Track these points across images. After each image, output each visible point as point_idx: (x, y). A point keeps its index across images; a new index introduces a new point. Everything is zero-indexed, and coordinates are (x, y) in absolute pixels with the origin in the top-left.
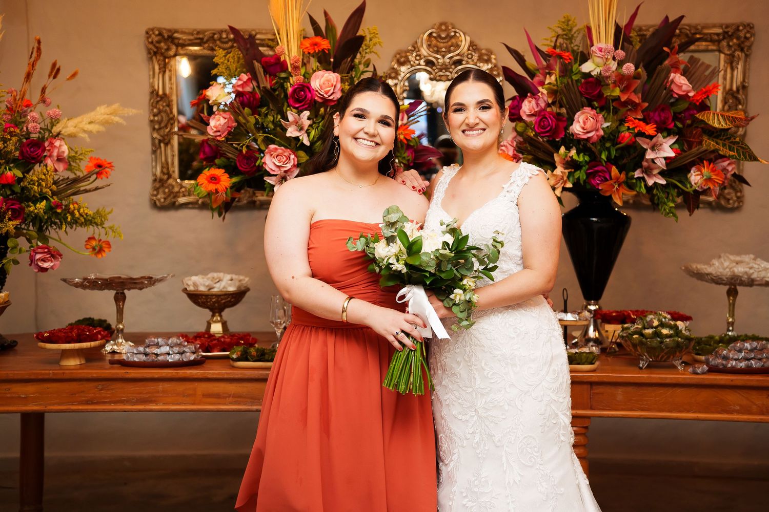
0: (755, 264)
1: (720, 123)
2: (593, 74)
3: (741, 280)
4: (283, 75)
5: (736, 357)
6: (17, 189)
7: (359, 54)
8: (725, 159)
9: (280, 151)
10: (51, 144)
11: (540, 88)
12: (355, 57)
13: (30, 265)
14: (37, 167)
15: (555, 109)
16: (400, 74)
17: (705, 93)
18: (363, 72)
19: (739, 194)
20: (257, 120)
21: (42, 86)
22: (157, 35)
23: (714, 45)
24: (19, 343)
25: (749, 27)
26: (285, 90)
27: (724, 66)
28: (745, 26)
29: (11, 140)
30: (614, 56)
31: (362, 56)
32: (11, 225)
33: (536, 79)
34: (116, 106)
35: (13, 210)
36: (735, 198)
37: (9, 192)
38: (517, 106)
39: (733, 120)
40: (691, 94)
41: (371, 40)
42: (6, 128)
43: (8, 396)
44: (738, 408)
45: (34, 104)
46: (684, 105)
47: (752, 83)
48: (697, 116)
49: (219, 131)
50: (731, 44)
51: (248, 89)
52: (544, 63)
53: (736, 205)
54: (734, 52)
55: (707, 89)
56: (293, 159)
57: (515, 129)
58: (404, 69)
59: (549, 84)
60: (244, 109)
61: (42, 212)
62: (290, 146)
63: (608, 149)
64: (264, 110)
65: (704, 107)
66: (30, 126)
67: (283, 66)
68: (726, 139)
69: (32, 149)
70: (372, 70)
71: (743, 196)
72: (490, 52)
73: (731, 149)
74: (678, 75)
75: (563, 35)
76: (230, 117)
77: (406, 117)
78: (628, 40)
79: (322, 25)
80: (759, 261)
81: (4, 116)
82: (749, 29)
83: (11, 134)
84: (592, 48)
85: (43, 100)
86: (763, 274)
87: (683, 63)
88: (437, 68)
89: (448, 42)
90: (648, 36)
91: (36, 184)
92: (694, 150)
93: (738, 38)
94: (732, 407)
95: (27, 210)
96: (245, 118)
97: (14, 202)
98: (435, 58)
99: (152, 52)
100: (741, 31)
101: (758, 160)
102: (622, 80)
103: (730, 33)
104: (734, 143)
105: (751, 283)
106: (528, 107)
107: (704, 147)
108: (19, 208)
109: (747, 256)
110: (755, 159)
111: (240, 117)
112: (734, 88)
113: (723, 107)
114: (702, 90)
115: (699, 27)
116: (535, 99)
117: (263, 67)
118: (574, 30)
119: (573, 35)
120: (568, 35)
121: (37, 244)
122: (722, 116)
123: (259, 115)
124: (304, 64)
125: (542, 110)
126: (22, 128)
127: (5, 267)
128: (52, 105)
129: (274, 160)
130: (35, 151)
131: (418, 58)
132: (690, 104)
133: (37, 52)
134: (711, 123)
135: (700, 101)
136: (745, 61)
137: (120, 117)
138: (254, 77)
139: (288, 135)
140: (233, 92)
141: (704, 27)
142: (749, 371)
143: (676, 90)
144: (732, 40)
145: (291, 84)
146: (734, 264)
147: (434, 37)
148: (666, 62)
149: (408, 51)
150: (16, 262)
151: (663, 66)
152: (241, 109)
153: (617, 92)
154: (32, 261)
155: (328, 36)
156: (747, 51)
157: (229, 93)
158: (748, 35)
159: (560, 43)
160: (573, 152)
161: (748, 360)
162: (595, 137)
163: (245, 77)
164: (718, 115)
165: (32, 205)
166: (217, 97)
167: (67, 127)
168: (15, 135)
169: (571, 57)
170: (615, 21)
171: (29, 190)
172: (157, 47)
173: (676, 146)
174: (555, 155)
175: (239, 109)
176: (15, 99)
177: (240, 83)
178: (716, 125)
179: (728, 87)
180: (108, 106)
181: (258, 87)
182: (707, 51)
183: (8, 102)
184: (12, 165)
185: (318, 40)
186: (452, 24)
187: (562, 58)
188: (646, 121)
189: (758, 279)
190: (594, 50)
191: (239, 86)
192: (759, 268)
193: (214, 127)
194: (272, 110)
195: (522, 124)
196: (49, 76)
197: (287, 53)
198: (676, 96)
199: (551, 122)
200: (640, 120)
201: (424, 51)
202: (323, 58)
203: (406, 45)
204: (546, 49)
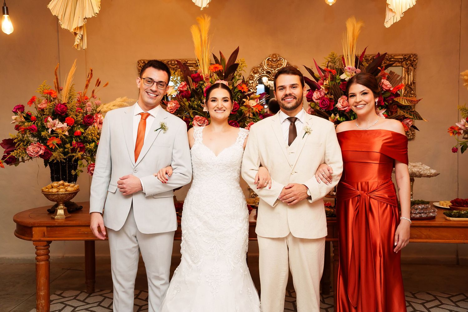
0: (422, 167)
1: (405, 103)
2: (346, 79)
3: (416, 175)
4: (201, 82)
5: (415, 212)
6: (82, 138)
7: (236, 72)
8: (408, 119)
9: (200, 118)
10: (97, 116)
11: (321, 86)
12: (234, 73)
13: (88, 172)
14: (90, 127)
15: (329, 96)
16: (255, 78)
17: (398, 88)
18: (238, 80)
19: (413, 132)
20: (189, 104)
21: (93, 90)
22: (142, 63)
23: (399, 63)
24: (83, 207)
25: (415, 55)
26: (202, 89)
27: (405, 73)
28: (413, 55)
29: (79, 115)
30: (355, 72)
31: (238, 72)
32: (79, 154)
33: (319, 82)
34: (125, 98)
35: (81, 148)
36: (411, 134)
37: (78, 139)
38: (311, 95)
39: (411, 101)
40: (391, 89)
41: (241, 64)
42: (77, 110)
43: (80, 233)
44: (416, 236)
45: (89, 98)
46: (388, 94)
47: (417, 81)
48: (394, 99)
49: (172, 109)
50: (407, 63)
51: (185, 89)
52: (323, 74)
53: (412, 138)
54: (409, 67)
55: (399, 86)
56: (207, 122)
57: (310, 105)
58: (256, 75)
59: (326, 84)
60: (183, 99)
61: (93, 148)
62: (205, 115)
64: (193, 99)
65: (398, 95)
66: (87, 109)
67: (201, 78)
68: (408, 110)
69: (88, 119)
70: (242, 79)
71: (415, 133)
73: (411, 115)
74: (385, 80)
75: (332, 61)
76: (177, 103)
77: (259, 100)
78: (361, 64)
79: (219, 58)
80: (424, 165)
81: (76, 104)
82: (415, 56)
83: (79, 112)
84: (345, 68)
85: (93, 97)
86: (426, 172)
87: (387, 74)
88: (272, 75)
89: (277, 63)
90: (369, 60)
91: (90, 135)
92: (393, 115)
93: (410, 60)
94: (413, 236)
95: (86, 147)
96: (184, 103)
97: (81, 144)
98: (271, 70)
99: (140, 70)
100: (412, 57)
101: (423, 120)
103: (407, 58)
104: (412, 112)
105: (420, 176)
106: (316, 95)
107: (398, 114)
108: (83, 146)
109: (418, 163)
110: (422, 119)
111: (182, 103)
112: (410, 84)
113: (405, 92)
114: (396, 87)
115: (392, 55)
116: (319, 91)
117: (192, 79)
118: (336, 59)
119: (336, 61)
120: (333, 61)
121: (91, 162)
122: (406, 99)
123: (190, 101)
124: (211, 77)
125: (323, 97)
126: (84, 109)
127: (77, 173)
128: (97, 98)
129: (197, 123)
130: (90, 120)
131: (263, 70)
132: (391, 94)
133: (91, 75)
134: (401, 102)
135: (396, 92)
136: (414, 71)
137: (127, 103)
138: (188, 83)
139: (204, 110)
140: (178, 91)
141: (395, 56)
142: (421, 219)
143: (384, 87)
144: (408, 61)
145: (205, 86)
146: (413, 167)
147: (270, 61)
148: (380, 74)
149: (258, 67)
150: (82, 171)
151: (378, 76)
152: (182, 99)
154: (88, 171)
155: (222, 65)
156: (415, 66)
157: (176, 91)
158: (415, 59)
159: (330, 65)
160: (338, 117)
161: (421, 213)
162: (348, 109)
163: (184, 83)
164: (404, 99)
165: (88, 144)
166: (171, 93)
167: (103, 108)
168: (81, 113)
169: (335, 72)
170: (355, 55)
171: (87, 138)
173: (385, 113)
174: (329, 118)
175: (181, 99)
176: (81, 97)
177: (181, 86)
178: (403, 104)
179: (406, 83)
180: (121, 98)
181: (190, 88)
182: (396, 66)
183: (78, 98)
184: (79, 126)
185: (217, 65)
186: (278, 55)
187: (331, 73)
189: (424, 174)
190: (346, 69)
191: (181, 88)
192: (424, 169)
193: (170, 107)
194: (196, 99)
195: (313, 103)
196: (96, 85)
197: (203, 72)
198: (385, 90)
199: (327, 102)
201: (265, 67)
202: (219, 74)
203: (257, 64)
204: (323, 68)
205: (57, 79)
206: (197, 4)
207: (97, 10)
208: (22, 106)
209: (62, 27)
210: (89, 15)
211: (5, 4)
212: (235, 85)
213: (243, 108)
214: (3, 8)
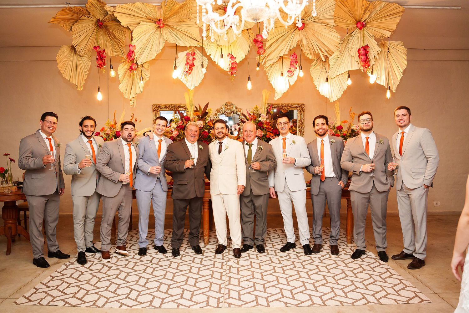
2: (261, 121)
12: (206, 116)
16: (218, 115)
18: (208, 119)
22: (155, 106)
23: (296, 109)
27: (299, 114)
30: (266, 118)
31: (208, 116)
41: (209, 112)
47: (305, 118)
49: (175, 135)
51: (181, 124)
52: (251, 117)
54: (301, 110)
58: (218, 113)
60: (180, 130)
63: (264, 139)
67: (189, 119)
70: (210, 119)
72: (241, 109)
75: (255, 110)
78: (269, 113)
79: (198, 108)
82: (303, 105)
88: (228, 114)
89: (230, 107)
93: (301, 107)
96: (181, 132)
98: (227, 111)
102: (267, 123)
103: (299, 106)
112: (301, 120)
113: (299, 124)
117: (185, 119)
118: (258, 109)
124: (194, 118)
131: (222, 111)
136: (303, 113)
138: (183, 121)
141: (293, 104)
147: (226, 105)
149: (220, 109)
153: (265, 126)
155: (200, 112)
156: (304, 110)
158: (304, 107)
159: (255, 113)
162: (261, 136)
163: (181, 121)
166: (174, 126)
170: (267, 109)
172: (155, 109)
181: (184, 124)
185: (197, 112)
186: (231, 102)
187: (254, 117)
188: (272, 132)
190: (262, 115)
197: (190, 116)
200: (270, 132)
201: (224, 109)
202: (199, 116)
203: (219, 107)
204: (252, 114)
205: (115, 118)
206: (189, 88)
207: (142, 90)
208: (99, 132)
209: (125, 97)
210: (138, 92)
211: (99, 87)
212: (206, 122)
213: (210, 134)
214: (98, 88)
